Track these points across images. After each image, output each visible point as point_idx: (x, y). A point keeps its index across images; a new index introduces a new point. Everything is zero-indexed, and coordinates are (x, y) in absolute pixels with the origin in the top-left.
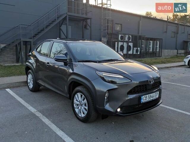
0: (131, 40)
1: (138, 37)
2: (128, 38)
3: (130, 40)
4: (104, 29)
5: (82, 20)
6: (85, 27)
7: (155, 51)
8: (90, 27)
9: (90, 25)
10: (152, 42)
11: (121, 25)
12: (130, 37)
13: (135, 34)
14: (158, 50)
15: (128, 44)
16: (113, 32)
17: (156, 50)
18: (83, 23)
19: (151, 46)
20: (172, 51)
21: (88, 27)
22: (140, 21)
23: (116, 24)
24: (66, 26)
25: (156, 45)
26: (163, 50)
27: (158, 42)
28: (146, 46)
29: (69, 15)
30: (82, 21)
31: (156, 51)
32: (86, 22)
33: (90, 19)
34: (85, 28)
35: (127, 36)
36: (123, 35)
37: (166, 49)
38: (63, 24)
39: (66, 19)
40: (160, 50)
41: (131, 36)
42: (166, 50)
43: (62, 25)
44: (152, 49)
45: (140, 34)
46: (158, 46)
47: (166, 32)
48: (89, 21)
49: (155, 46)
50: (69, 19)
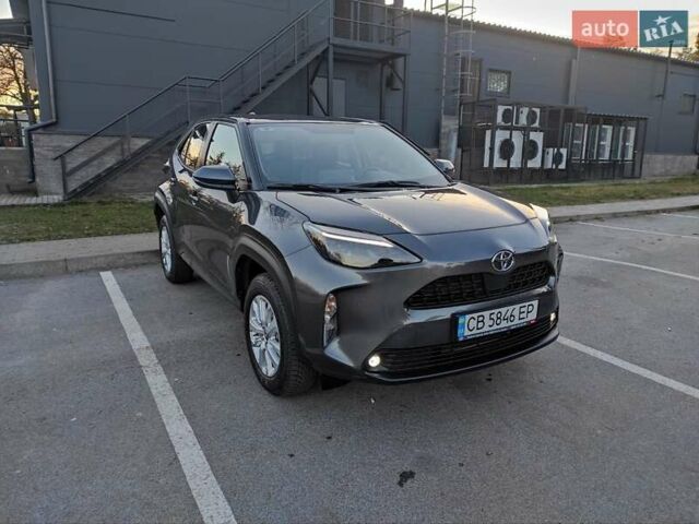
0: (537, 125)
2: (527, 118)
3: (534, 122)
4: (452, 87)
5: (378, 61)
6: (390, 83)
7: (619, 158)
8: (404, 83)
9: (402, 77)
10: (609, 129)
11: (509, 73)
12: (534, 113)
14: (630, 156)
15: (526, 136)
17: (623, 155)
18: (382, 69)
19: (607, 143)
20: (679, 158)
21: (398, 84)
22: (574, 61)
23: (491, 70)
24: (326, 80)
25: (625, 140)
26: (647, 156)
27: (632, 131)
28: (590, 144)
29: (334, 45)
30: (379, 65)
31: (623, 161)
32: (393, 66)
33: (404, 55)
34: (387, 86)
35: (525, 111)
36: (511, 108)
37: (657, 151)
39: (327, 59)
40: (638, 156)
41: (538, 111)
42: (660, 157)
43: (317, 78)
44: (611, 151)
45: (571, 104)
46: (630, 144)
47: (662, 96)
49: (621, 143)
50: (335, 60)
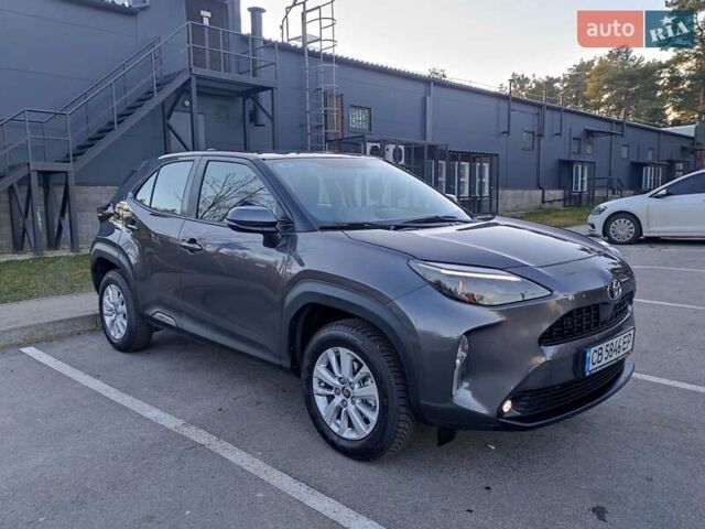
0: (402, 162)
1: (426, 148)
2: (394, 155)
3: (400, 159)
4: (316, 124)
5: (240, 94)
6: (254, 117)
7: (477, 195)
8: (272, 118)
9: (269, 110)
10: (466, 165)
11: (370, 109)
12: (400, 150)
13: (416, 139)
14: (486, 192)
16: (345, 136)
17: (481, 191)
18: (244, 104)
19: (466, 179)
20: (526, 193)
21: (263, 119)
22: (428, 98)
23: (353, 106)
24: (189, 115)
25: (481, 177)
26: (500, 191)
27: (486, 165)
29: (198, 77)
30: (241, 99)
31: (481, 197)
32: (256, 100)
33: (272, 89)
34: (251, 121)
35: (392, 147)
36: (378, 145)
37: (507, 187)
38: (178, 106)
39: (189, 92)
40: (494, 192)
41: (402, 147)
42: (510, 193)
43: (174, 113)
44: (470, 187)
45: (429, 140)
46: (486, 180)
47: (508, 133)
48: (264, 97)
49: (478, 180)
50: (199, 93)
